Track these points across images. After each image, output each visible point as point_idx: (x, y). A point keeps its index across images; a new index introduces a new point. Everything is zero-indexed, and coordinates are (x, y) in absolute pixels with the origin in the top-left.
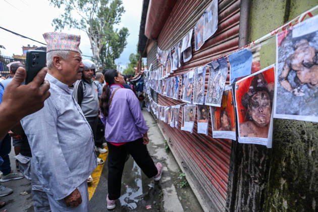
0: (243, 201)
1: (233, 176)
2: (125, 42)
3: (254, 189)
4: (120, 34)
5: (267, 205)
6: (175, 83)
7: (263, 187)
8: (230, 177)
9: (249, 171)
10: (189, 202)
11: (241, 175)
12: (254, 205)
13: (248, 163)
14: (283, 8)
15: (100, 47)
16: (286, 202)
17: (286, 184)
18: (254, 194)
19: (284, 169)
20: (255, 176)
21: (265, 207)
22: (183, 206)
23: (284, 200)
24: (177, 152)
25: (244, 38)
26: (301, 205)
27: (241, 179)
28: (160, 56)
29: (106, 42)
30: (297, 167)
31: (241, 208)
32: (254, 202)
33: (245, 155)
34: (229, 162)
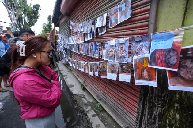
0: (149, 117)
1: (142, 104)
2: (38, 15)
3: (158, 110)
4: (34, 8)
5: (165, 117)
6: (94, 47)
7: (164, 108)
8: (139, 104)
9: (154, 100)
10: (107, 120)
11: (148, 103)
12: (157, 119)
13: (153, 96)
14: (184, 9)
15: (17, 16)
16: (178, 115)
17: (179, 106)
18: (158, 113)
19: (177, 99)
20: (158, 103)
21: (164, 118)
22: (104, 123)
23: (177, 114)
24: (92, 89)
25: (153, 23)
26: (188, 116)
27: (148, 105)
28: (73, 27)
29: (22, 13)
30: (187, 97)
31: (148, 121)
32: (157, 117)
33: (150, 92)
34: (138, 96)
